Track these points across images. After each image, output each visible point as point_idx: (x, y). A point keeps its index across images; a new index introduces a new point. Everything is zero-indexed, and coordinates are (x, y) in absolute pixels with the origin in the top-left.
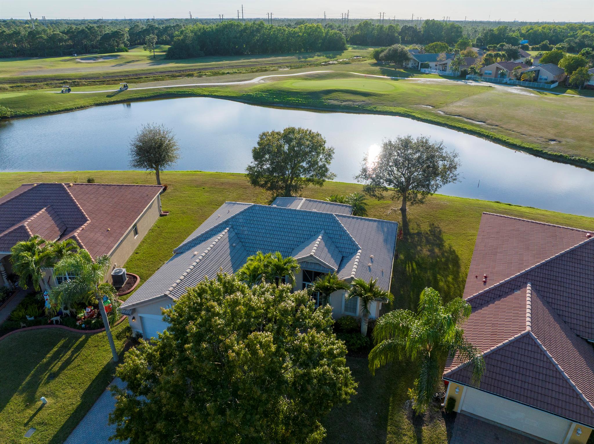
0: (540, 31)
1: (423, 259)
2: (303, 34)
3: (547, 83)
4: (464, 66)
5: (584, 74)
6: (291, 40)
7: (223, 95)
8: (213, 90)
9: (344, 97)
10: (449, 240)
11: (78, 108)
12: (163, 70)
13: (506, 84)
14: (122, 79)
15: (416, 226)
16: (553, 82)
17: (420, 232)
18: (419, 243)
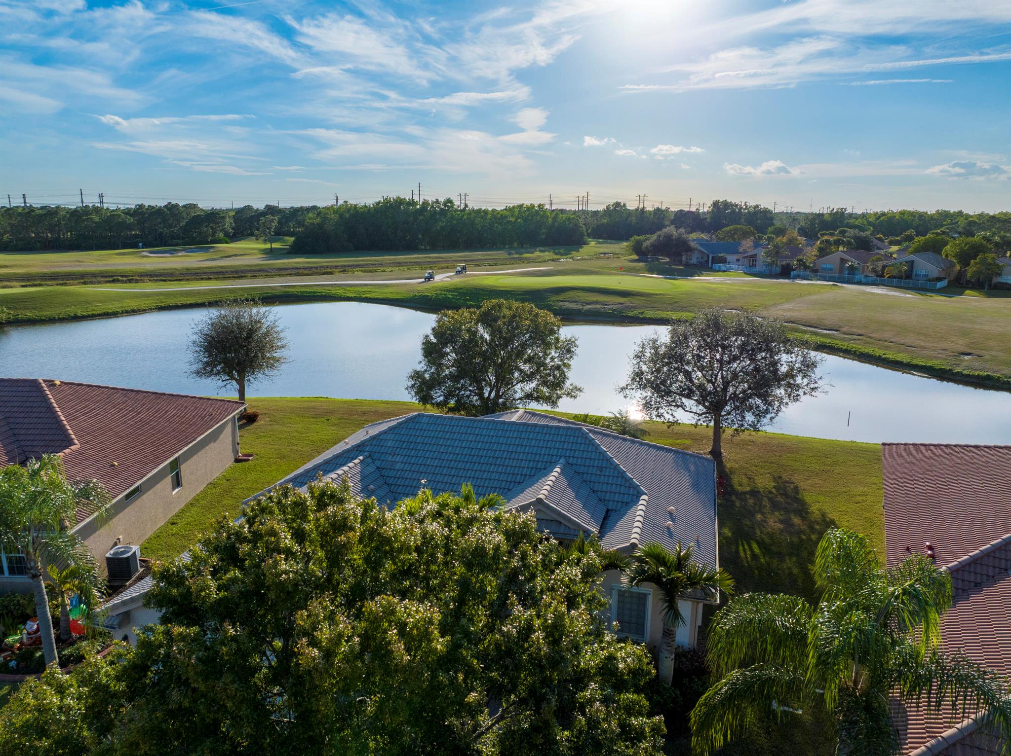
0: (897, 217)
1: (771, 536)
2: (517, 219)
3: (929, 280)
4: (786, 257)
5: (990, 264)
6: (497, 228)
7: (381, 297)
8: (363, 290)
9: (587, 298)
10: (817, 504)
11: (127, 312)
12: (284, 266)
13: (860, 283)
14: (212, 277)
15: (745, 481)
16: (939, 279)
17: (756, 490)
18: (757, 508)
